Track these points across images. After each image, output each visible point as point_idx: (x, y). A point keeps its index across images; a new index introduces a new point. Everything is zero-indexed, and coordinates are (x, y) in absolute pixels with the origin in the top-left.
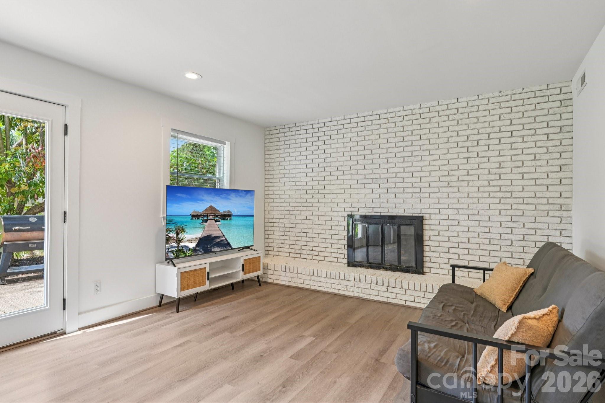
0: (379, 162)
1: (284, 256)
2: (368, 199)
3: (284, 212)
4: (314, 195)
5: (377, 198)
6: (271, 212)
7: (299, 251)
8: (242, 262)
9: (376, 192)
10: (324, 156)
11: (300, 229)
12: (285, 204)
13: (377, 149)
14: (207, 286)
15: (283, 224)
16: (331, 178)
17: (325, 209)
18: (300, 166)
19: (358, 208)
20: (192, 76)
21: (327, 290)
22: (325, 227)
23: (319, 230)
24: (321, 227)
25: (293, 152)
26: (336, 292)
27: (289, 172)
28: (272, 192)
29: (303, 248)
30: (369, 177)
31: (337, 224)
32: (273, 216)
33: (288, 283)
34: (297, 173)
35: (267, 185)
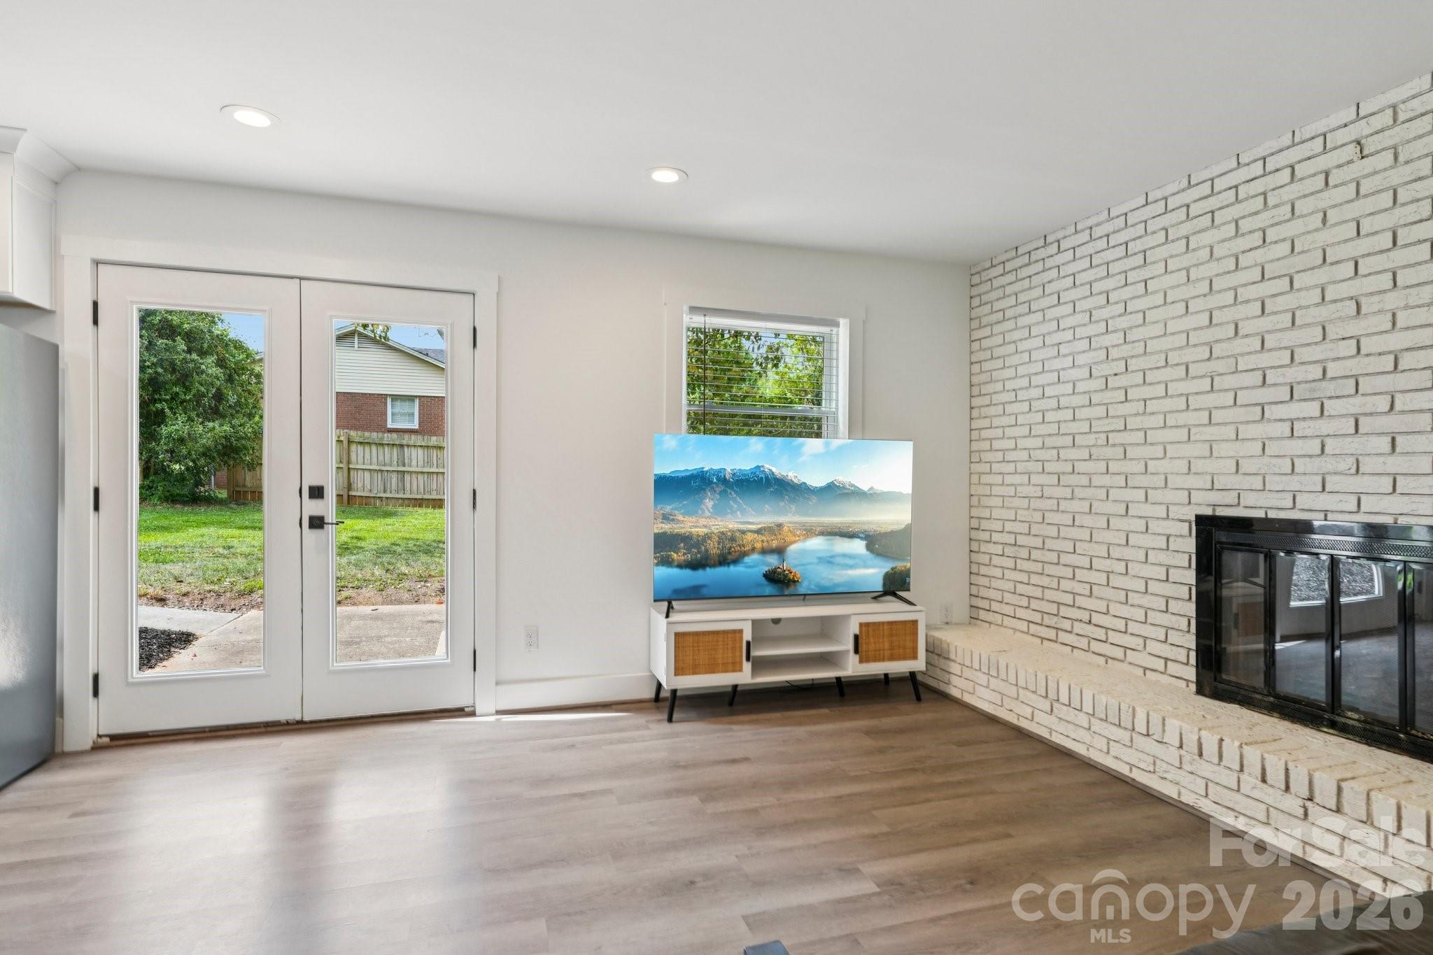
0: (1319, 319)
1: (1015, 630)
2: (1274, 461)
3: (1017, 502)
4: (1094, 450)
5: (1310, 456)
6: (985, 501)
7: (1052, 621)
8: (854, 628)
9: (1308, 432)
10: (1123, 323)
11: (1055, 554)
12: (1017, 479)
13: (1313, 268)
14: (744, 677)
15: (1013, 536)
16: (1146, 392)
17: (1128, 495)
18: (1057, 364)
19: (1235, 494)
20: (665, 176)
21: (1097, 757)
22: (1128, 553)
23: (1108, 562)
24: (1116, 552)
25: (1038, 323)
26: (1124, 770)
27: (1028, 385)
28: (986, 445)
29: (1064, 611)
30: (1281, 380)
31: (1164, 546)
32: (988, 511)
33: (995, 710)
34: (1048, 385)
35: (975, 425)
